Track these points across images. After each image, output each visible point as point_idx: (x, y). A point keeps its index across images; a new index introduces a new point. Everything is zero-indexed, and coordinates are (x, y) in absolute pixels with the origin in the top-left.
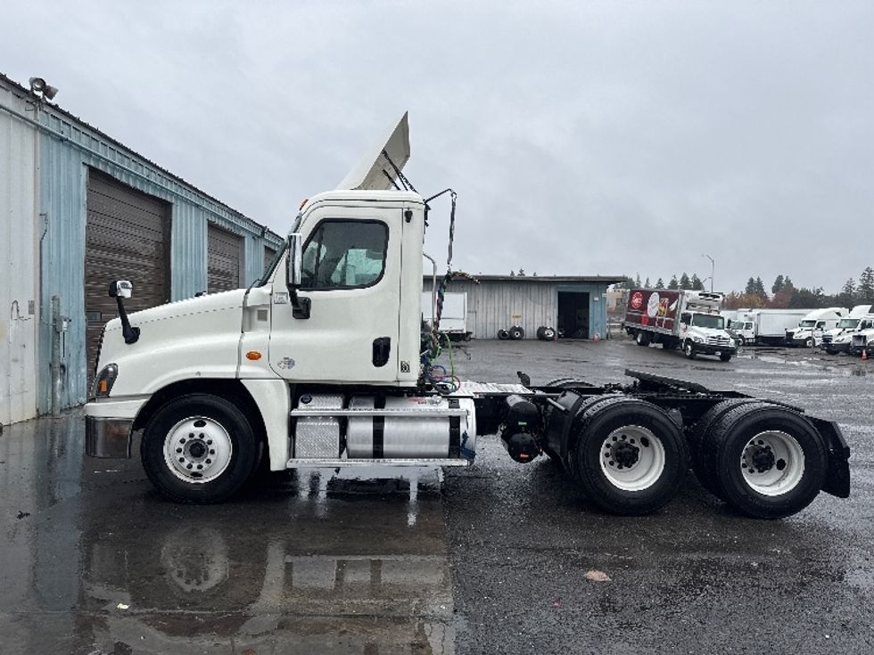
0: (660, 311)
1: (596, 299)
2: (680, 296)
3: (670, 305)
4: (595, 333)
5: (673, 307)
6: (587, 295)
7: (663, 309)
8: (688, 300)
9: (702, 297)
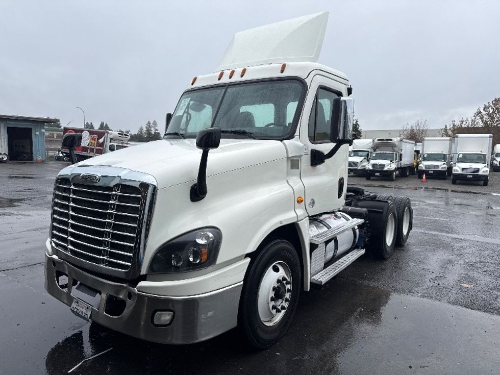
0: (92, 143)
1: (37, 133)
2: (106, 134)
3: (98, 139)
4: (38, 156)
5: (101, 140)
6: (31, 130)
7: (93, 142)
8: (111, 136)
9: (120, 135)
